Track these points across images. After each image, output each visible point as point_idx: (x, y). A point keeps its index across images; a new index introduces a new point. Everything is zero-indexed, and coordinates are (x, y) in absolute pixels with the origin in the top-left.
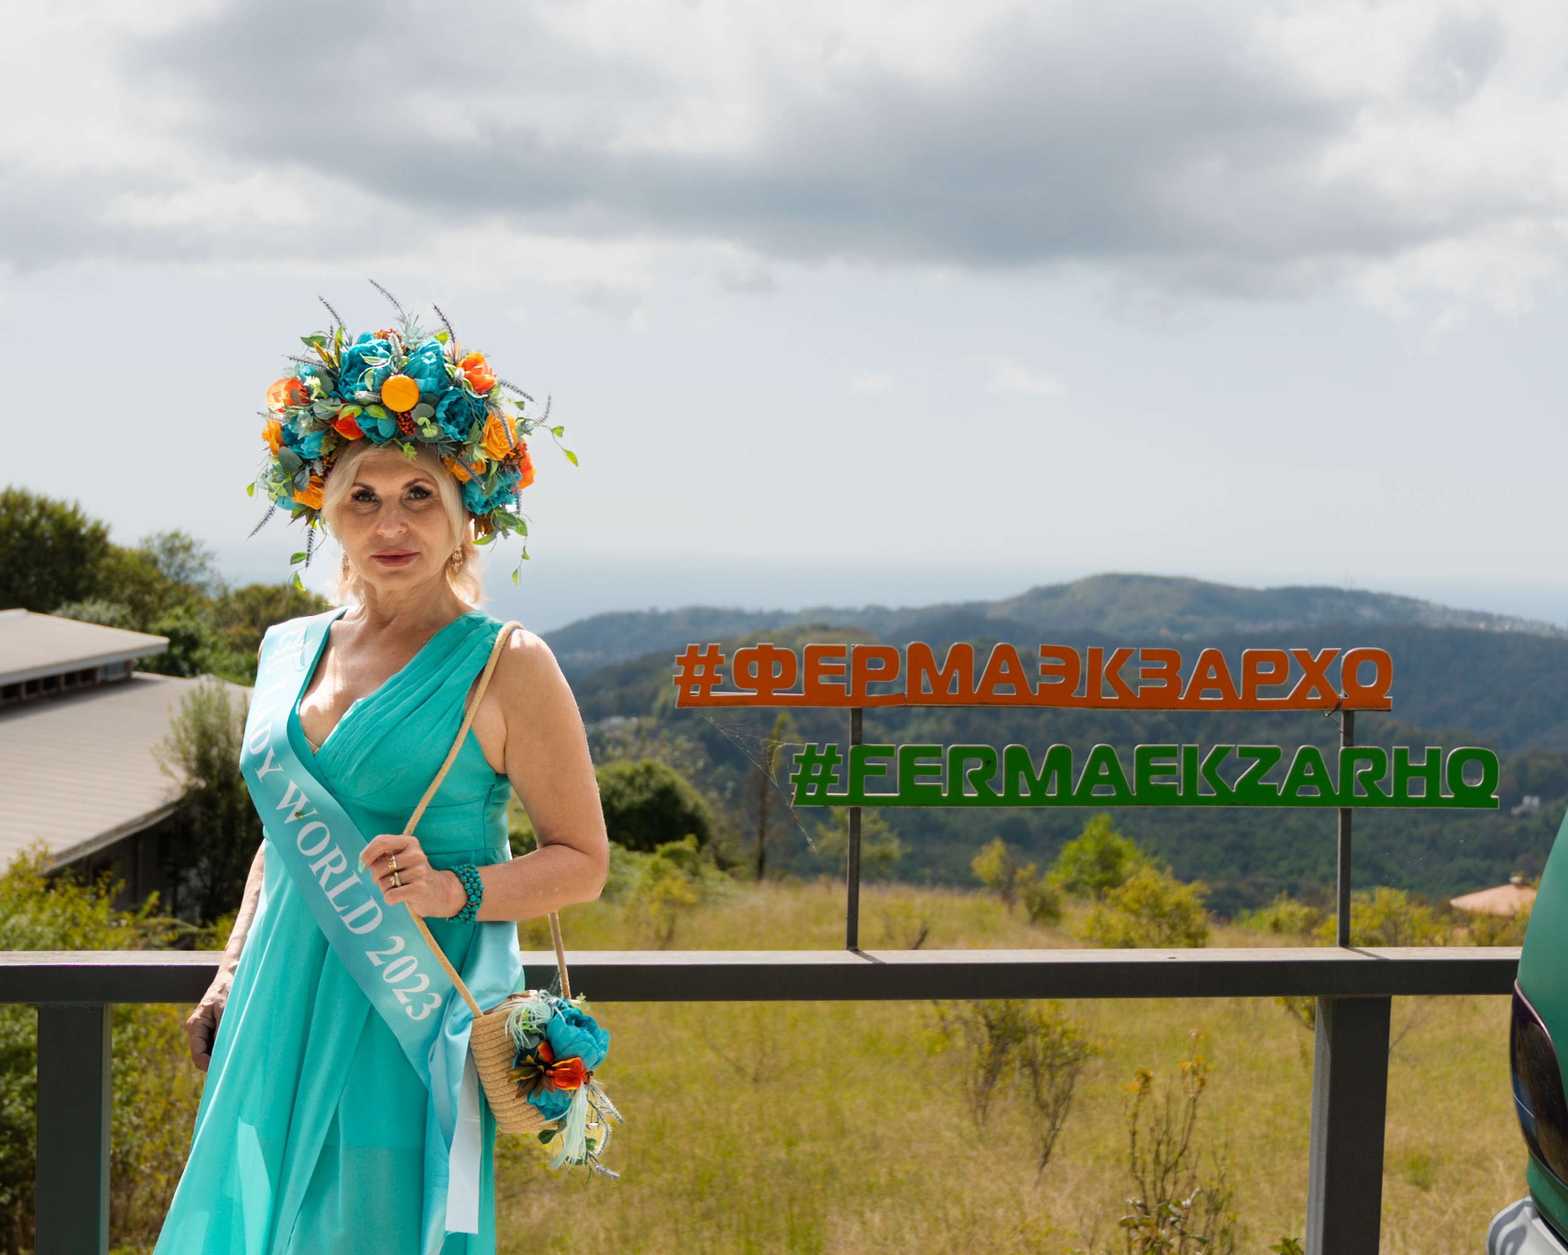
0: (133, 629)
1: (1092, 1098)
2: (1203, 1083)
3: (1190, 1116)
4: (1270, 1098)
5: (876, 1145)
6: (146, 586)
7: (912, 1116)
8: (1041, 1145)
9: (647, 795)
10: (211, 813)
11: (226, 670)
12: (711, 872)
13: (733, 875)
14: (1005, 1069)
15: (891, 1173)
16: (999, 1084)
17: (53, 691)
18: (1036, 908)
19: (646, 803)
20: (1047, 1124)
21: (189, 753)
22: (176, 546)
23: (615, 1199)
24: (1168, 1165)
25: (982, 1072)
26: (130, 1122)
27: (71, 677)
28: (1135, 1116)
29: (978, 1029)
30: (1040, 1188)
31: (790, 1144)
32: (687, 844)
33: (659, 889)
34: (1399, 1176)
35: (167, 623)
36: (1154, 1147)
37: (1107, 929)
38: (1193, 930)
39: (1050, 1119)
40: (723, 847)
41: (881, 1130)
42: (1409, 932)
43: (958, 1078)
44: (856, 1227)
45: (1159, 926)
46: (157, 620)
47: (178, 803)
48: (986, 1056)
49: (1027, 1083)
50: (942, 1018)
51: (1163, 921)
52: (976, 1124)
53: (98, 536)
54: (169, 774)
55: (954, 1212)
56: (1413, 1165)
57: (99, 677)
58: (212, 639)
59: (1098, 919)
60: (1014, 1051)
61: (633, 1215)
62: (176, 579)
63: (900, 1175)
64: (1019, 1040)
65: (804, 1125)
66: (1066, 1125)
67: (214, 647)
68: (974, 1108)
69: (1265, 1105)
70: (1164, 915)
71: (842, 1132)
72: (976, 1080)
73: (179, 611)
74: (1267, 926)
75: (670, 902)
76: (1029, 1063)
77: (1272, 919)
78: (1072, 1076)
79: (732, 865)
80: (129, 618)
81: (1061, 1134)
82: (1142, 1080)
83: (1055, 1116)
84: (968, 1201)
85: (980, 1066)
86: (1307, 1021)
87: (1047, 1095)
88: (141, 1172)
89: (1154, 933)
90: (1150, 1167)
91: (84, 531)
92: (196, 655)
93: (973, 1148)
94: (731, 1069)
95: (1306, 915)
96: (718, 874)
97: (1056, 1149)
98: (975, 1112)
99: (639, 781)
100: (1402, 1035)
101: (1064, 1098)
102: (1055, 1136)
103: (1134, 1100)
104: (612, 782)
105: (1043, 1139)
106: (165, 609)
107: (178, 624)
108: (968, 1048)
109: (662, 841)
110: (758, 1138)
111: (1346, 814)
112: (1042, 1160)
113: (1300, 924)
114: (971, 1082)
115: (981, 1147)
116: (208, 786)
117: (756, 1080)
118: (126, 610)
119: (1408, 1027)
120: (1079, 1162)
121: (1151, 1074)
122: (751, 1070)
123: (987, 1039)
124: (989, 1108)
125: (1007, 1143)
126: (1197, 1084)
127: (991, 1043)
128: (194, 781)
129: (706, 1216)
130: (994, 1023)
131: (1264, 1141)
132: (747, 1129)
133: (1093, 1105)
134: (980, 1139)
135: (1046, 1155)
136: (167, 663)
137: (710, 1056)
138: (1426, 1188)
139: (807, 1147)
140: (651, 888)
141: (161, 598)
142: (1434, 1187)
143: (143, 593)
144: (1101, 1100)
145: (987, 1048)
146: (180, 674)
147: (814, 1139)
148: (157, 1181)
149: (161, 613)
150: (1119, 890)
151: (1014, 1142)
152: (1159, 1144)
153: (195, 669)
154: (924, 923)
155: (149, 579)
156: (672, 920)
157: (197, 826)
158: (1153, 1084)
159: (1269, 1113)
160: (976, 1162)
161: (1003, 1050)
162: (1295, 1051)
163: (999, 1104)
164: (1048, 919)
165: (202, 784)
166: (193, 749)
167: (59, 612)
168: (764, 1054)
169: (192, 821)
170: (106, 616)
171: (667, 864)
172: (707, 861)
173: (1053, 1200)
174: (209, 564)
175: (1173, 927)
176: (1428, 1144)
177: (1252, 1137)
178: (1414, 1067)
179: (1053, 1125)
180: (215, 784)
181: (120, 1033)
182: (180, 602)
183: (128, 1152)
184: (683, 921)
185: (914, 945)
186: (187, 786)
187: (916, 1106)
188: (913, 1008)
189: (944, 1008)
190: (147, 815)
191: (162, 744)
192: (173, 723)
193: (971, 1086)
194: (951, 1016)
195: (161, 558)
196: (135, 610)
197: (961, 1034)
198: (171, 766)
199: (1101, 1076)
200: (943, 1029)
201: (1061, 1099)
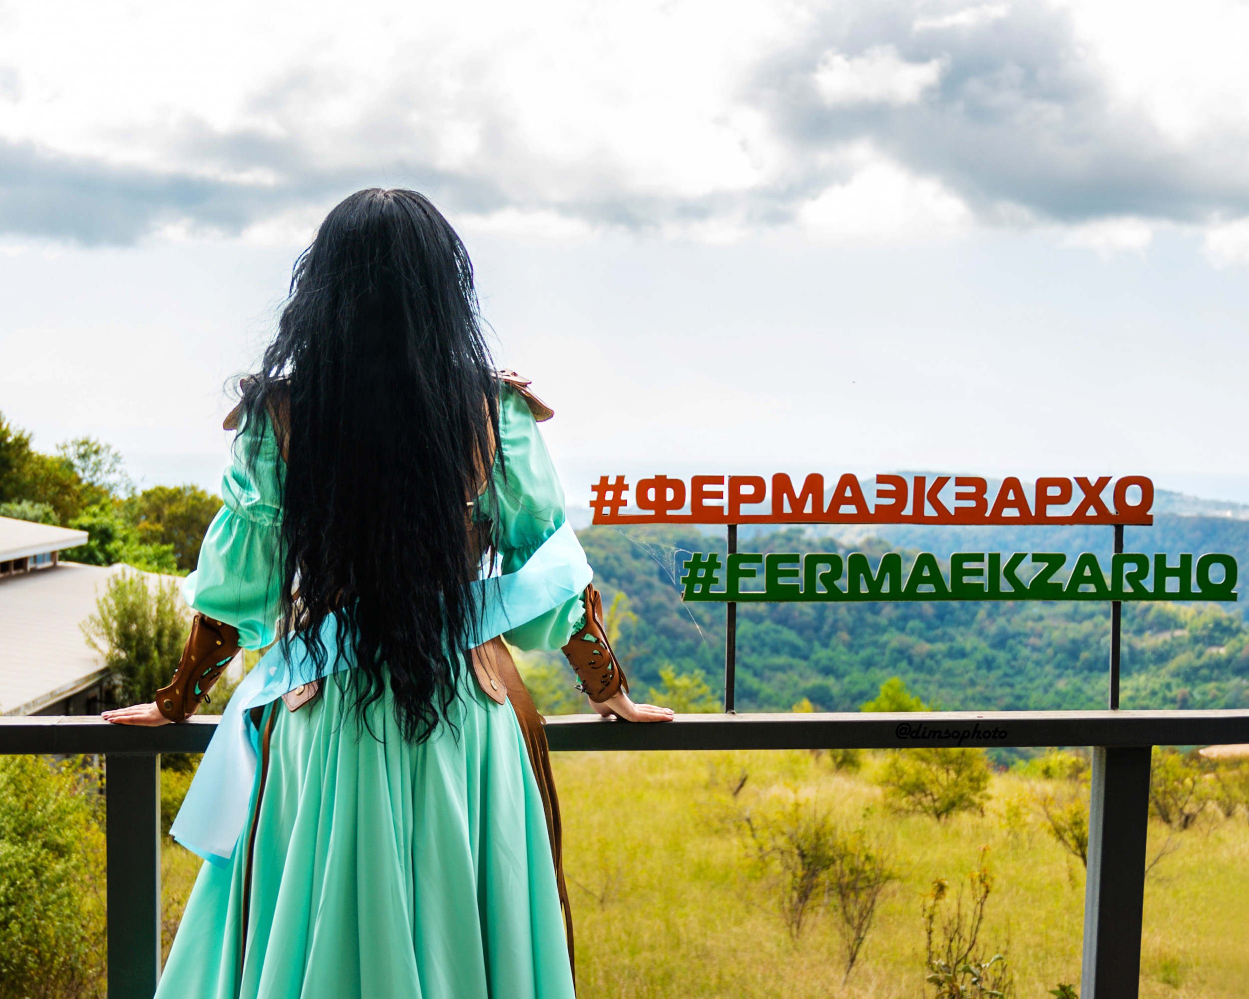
0: (56, 525)
1: (890, 915)
2: (988, 890)
3: (977, 919)
4: (1043, 913)
5: (706, 954)
6: (65, 488)
7: (735, 929)
8: (848, 952)
10: (130, 680)
11: (136, 559)
14: (815, 891)
15: (720, 976)
16: (809, 903)
20: (853, 934)
21: (111, 628)
22: (88, 452)
25: (795, 895)
27: (7, 565)
28: (931, 917)
29: (792, 858)
30: (847, 986)
31: (633, 953)
34: (1154, 977)
35: (85, 520)
36: (947, 944)
37: (900, 773)
38: (976, 774)
39: (855, 931)
41: (709, 943)
42: (1163, 775)
43: (775, 899)
45: (948, 771)
46: (76, 517)
47: (101, 673)
48: (798, 880)
49: (835, 902)
50: (761, 849)
51: (951, 767)
52: (791, 935)
53: (21, 445)
54: (95, 647)
56: (1166, 968)
57: (30, 565)
58: (125, 533)
59: (894, 765)
60: (824, 877)
62: (90, 480)
63: (727, 978)
64: (828, 867)
65: (646, 937)
66: (868, 937)
67: (125, 540)
68: (790, 922)
70: (951, 762)
71: (678, 943)
72: (791, 901)
73: (95, 509)
74: (1039, 773)
76: (837, 886)
77: (1044, 767)
78: (873, 897)
80: (51, 515)
81: (866, 943)
82: (938, 888)
83: (859, 928)
85: (794, 888)
86: (1074, 849)
87: (853, 910)
89: (943, 777)
91: (10, 440)
92: (111, 547)
93: (791, 955)
95: (1074, 763)
97: (860, 956)
98: (790, 926)
100: (1156, 861)
101: (867, 913)
102: (859, 945)
103: (932, 903)
105: (850, 948)
106: (83, 508)
107: (95, 521)
108: (783, 873)
110: (607, 948)
111: (1117, 608)
112: (849, 963)
113: (1068, 772)
114: (787, 900)
115: (796, 954)
116: (128, 657)
117: (602, 901)
118: (49, 509)
119: (1162, 854)
120: (880, 967)
121: (946, 883)
122: (598, 893)
123: (800, 867)
124: (802, 923)
125: (817, 951)
126: (983, 890)
127: (803, 869)
128: (117, 651)
130: (805, 852)
131: (1038, 949)
132: (596, 940)
133: (891, 920)
134: (795, 948)
135: (853, 960)
136: (85, 554)
138: (1176, 986)
139: (646, 955)
141: (79, 499)
142: (1184, 986)
143: (63, 494)
144: (897, 917)
145: (800, 873)
146: (99, 564)
147: (652, 948)
149: (79, 511)
151: (824, 950)
152: (951, 941)
153: (110, 560)
154: (744, 771)
155: (68, 482)
157: (118, 691)
158: (947, 891)
159: (1042, 927)
160: (792, 967)
161: (814, 874)
162: (1064, 876)
163: (809, 919)
164: (850, 768)
166: (115, 625)
168: (609, 880)
169: (115, 687)
170: (31, 514)
173: (859, 996)
176: (1179, 951)
177: (1027, 946)
178: (1167, 888)
179: (858, 934)
180: (134, 654)
181: (66, 862)
182: (95, 502)
185: (735, 790)
186: (110, 657)
187: (739, 922)
188: (736, 841)
189: (762, 841)
190: (76, 682)
191: (88, 621)
192: (98, 602)
193: (787, 905)
194: (768, 847)
195: (76, 462)
196: (56, 509)
197: (778, 862)
198: (96, 640)
199: (897, 897)
200: (762, 858)
201: (865, 914)
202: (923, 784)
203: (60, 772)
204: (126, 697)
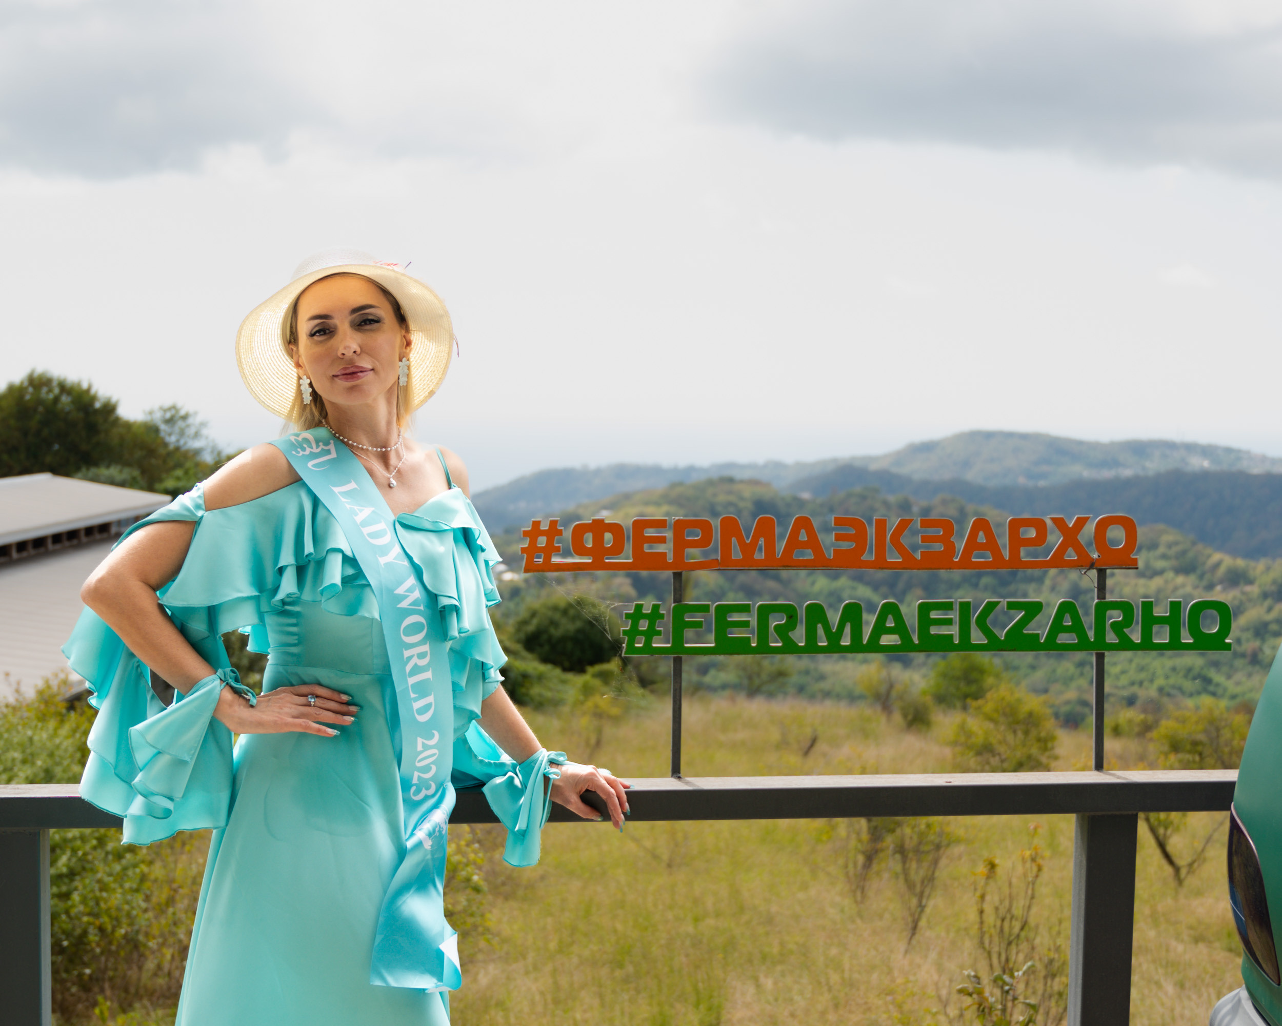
0: (142, 488)
1: (954, 879)
2: (1040, 869)
3: (1029, 897)
5: (770, 920)
6: (151, 452)
7: (801, 896)
8: (910, 919)
9: (579, 624)
12: (634, 689)
13: (652, 692)
14: (881, 855)
15: (782, 944)
16: (875, 867)
17: (75, 542)
18: (910, 717)
19: (579, 631)
20: (914, 901)
22: (174, 418)
23: (549, 968)
24: (1012, 938)
25: (861, 859)
26: (139, 906)
27: (89, 530)
28: (983, 897)
30: (908, 957)
31: (697, 920)
32: (613, 666)
33: (590, 704)
34: (1217, 944)
36: (999, 923)
37: (969, 734)
38: (1043, 734)
39: (918, 897)
40: (644, 668)
41: (774, 909)
43: (841, 861)
44: (751, 990)
46: (161, 480)
48: (864, 844)
49: (898, 868)
52: (856, 902)
53: (109, 409)
55: (835, 978)
57: (114, 530)
59: (962, 727)
61: (564, 981)
62: (176, 444)
63: (790, 946)
65: (709, 904)
66: (931, 903)
68: (854, 888)
70: (1018, 722)
71: (742, 909)
72: (856, 864)
73: (179, 472)
75: (599, 715)
76: (901, 850)
78: (936, 862)
79: (653, 682)
80: (139, 478)
81: (928, 910)
82: (989, 867)
83: (922, 894)
84: (847, 966)
85: (859, 852)
87: (915, 877)
88: (150, 948)
89: (1010, 737)
90: (996, 939)
91: (98, 405)
93: (853, 922)
94: (648, 856)
95: (1143, 720)
96: (640, 691)
97: (923, 923)
99: (572, 612)
101: (929, 879)
102: (922, 911)
103: (982, 882)
104: (550, 613)
105: (912, 915)
106: (168, 471)
107: (180, 484)
108: (848, 837)
109: (592, 663)
110: (670, 915)
111: (1100, 658)
112: (911, 932)
113: (1136, 729)
114: (851, 866)
115: (859, 921)
117: (669, 866)
118: (136, 473)
120: (943, 934)
121: (997, 861)
122: (665, 857)
123: (864, 830)
124: (866, 888)
125: (881, 917)
126: (1035, 869)
127: (868, 833)
129: (626, 980)
132: (660, 907)
133: (955, 885)
134: (859, 914)
135: (915, 928)
139: (711, 922)
140: (582, 703)
141: (165, 461)
143: (150, 457)
144: (961, 880)
145: (865, 836)
147: (718, 915)
148: (163, 955)
149: (164, 476)
150: (980, 702)
151: (887, 916)
152: (1003, 920)
154: (815, 728)
155: (154, 446)
156: (599, 731)
158: (999, 870)
160: (855, 934)
161: (878, 839)
163: (874, 884)
164: (921, 726)
167: (78, 473)
168: (676, 844)
170: (119, 478)
171: (597, 682)
172: (631, 679)
173: (919, 966)
174: (205, 432)
175: (1026, 733)
179: (920, 901)
182: (178, 465)
183: (138, 932)
184: (609, 731)
185: (805, 750)
187: (804, 887)
193: (852, 870)
195: (163, 427)
196: (143, 472)
199: (963, 860)
201: (927, 880)
202: (991, 744)
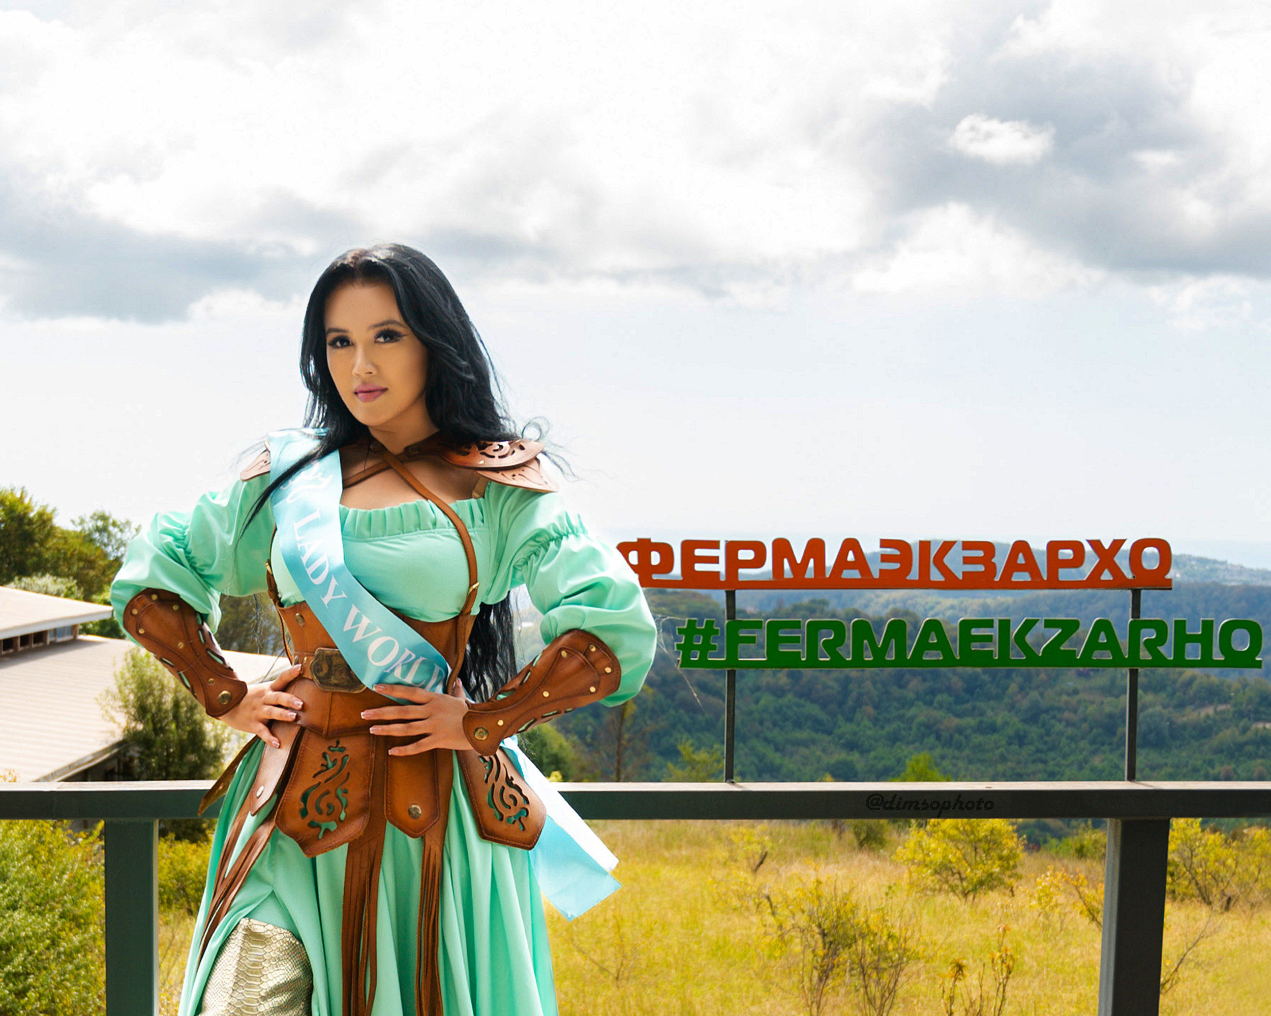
0: (78, 598)
1: (914, 996)
3: (1000, 999)
4: (1075, 996)
6: (90, 563)
7: (754, 1009)
10: (147, 752)
14: (836, 971)
16: (830, 982)
17: (11, 651)
18: (862, 836)
21: (128, 701)
25: (816, 974)
27: (25, 639)
28: (952, 998)
29: (813, 936)
37: (927, 853)
38: (1005, 853)
42: (1203, 855)
43: (795, 978)
45: (975, 850)
46: (99, 591)
47: (119, 744)
48: (819, 959)
49: (856, 982)
50: (780, 927)
51: (979, 845)
53: (44, 520)
54: (112, 719)
57: (49, 639)
59: (919, 844)
60: (844, 955)
62: (116, 555)
64: (850, 946)
68: (809, 1002)
69: (1070, 1003)
70: (978, 841)
72: (811, 980)
74: (1073, 852)
76: (859, 965)
77: (1077, 846)
78: (896, 978)
80: (75, 589)
82: (956, 969)
83: (882, 1008)
85: (814, 967)
87: (875, 990)
91: (32, 515)
94: (596, 968)
98: (811, 1006)
101: (889, 994)
103: (951, 984)
108: (804, 952)
111: (1134, 674)
114: (806, 979)
116: (144, 729)
117: (617, 979)
118: (71, 583)
121: (964, 963)
122: (613, 971)
123: (820, 944)
124: (823, 1003)
126: (1006, 971)
127: (824, 948)
128: (133, 724)
130: (826, 931)
133: (915, 1002)
136: (108, 627)
137: (578, 957)
141: (104, 573)
143: (87, 569)
144: (922, 998)
145: (821, 952)
146: (120, 636)
149: (102, 586)
154: (763, 849)
155: (92, 557)
157: (136, 762)
158: (966, 971)
161: (835, 953)
163: (830, 999)
165: (140, 727)
166: (132, 698)
167: (12, 584)
168: (624, 957)
169: (132, 759)
170: (53, 588)
175: (988, 851)
180: (150, 726)
181: (83, 933)
185: (754, 867)
186: (127, 729)
187: (758, 1001)
188: (755, 919)
189: (781, 918)
190: (94, 754)
191: (104, 693)
192: (116, 676)
193: (807, 984)
194: (788, 925)
195: (95, 537)
196: (79, 583)
197: (798, 941)
198: (113, 713)
199: (922, 977)
200: (781, 937)
201: (887, 994)
202: (950, 862)
203: (77, 843)
204: (143, 769)
